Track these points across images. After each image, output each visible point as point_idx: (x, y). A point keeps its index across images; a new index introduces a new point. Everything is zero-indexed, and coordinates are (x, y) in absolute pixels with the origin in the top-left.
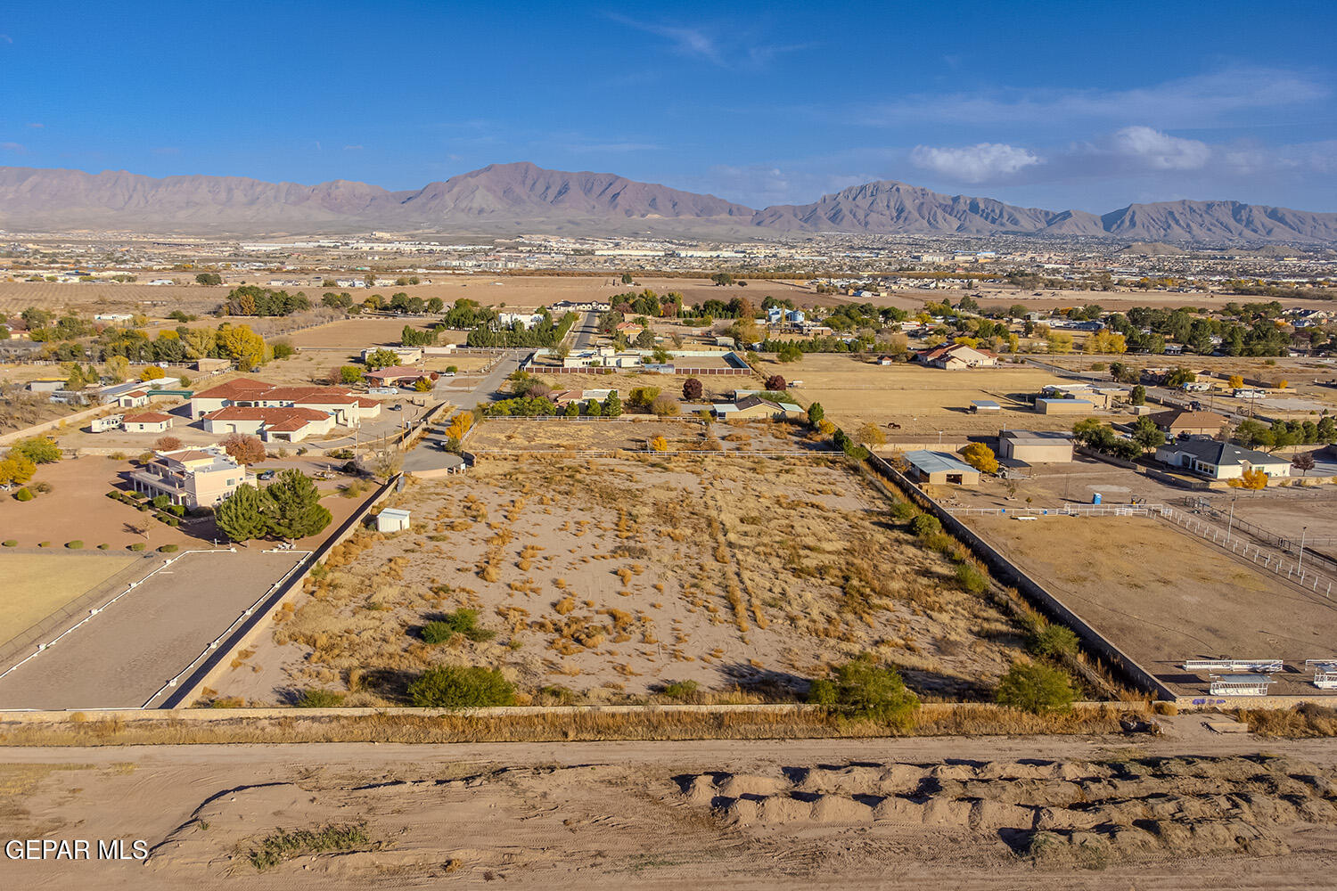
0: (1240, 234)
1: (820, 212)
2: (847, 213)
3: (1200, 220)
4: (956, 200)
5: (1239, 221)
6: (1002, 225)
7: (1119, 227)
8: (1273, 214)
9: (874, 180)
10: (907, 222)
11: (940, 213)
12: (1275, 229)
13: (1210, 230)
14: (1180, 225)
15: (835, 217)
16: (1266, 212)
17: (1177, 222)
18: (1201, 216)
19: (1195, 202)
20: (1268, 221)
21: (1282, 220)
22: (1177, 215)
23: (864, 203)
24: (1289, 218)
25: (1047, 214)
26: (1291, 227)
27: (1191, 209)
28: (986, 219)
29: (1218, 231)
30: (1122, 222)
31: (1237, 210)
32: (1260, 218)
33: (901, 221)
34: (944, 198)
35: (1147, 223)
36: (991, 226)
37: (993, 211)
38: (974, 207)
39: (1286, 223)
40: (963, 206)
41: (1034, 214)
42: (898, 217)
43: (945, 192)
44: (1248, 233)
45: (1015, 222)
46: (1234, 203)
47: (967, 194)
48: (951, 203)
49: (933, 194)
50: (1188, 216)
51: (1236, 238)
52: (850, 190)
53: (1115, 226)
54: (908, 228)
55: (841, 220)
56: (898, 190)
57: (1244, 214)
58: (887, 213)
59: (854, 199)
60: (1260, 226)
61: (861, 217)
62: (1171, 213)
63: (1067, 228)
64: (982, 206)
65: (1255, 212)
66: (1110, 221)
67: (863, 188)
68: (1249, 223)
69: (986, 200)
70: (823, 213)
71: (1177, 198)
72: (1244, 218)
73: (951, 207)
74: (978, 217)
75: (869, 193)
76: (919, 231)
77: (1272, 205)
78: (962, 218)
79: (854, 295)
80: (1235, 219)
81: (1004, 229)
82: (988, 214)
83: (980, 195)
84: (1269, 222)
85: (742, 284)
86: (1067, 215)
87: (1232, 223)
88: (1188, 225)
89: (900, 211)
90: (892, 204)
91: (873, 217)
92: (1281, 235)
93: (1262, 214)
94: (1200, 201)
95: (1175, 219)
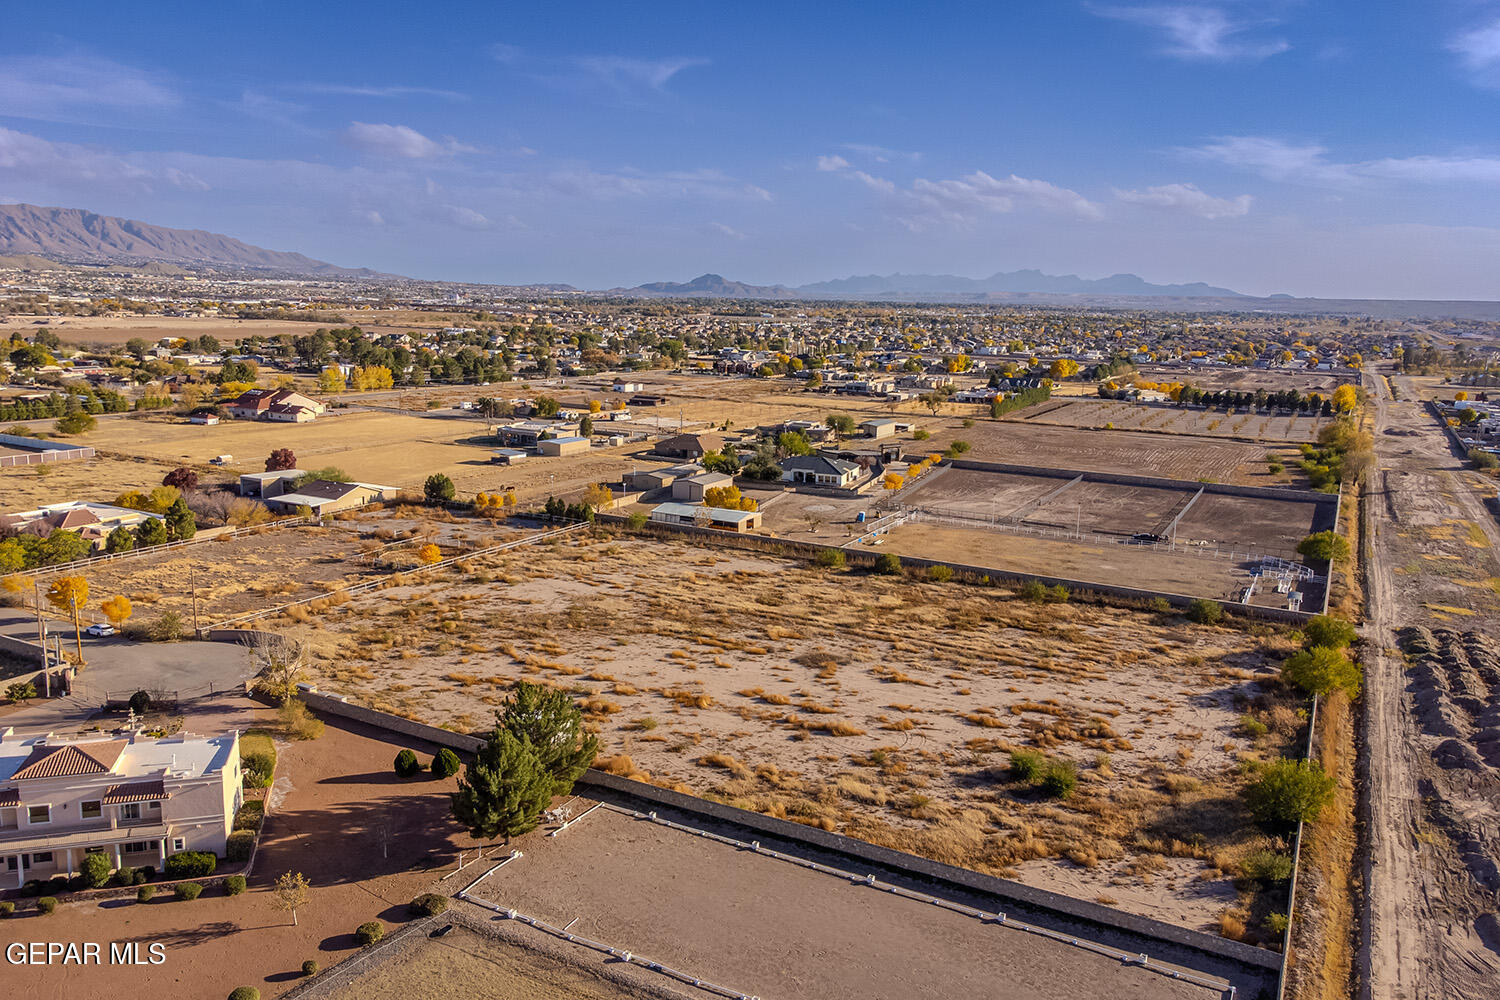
0: (98, 248)
3: (47, 229)
5: (93, 232)
8: (128, 227)
12: (136, 244)
13: (62, 241)
14: (25, 234)
16: (120, 224)
17: (20, 230)
18: (48, 224)
19: (37, 207)
20: (123, 234)
21: (138, 234)
22: (18, 222)
24: (146, 233)
26: (150, 242)
27: (33, 215)
31: (88, 220)
32: (116, 232)
39: (144, 239)
44: (105, 246)
46: (83, 213)
50: (32, 223)
57: (97, 224)
60: (118, 240)
62: (10, 219)
65: (109, 224)
68: (105, 236)
71: (16, 202)
72: (97, 229)
77: (126, 218)
80: (88, 230)
84: (126, 236)
87: (86, 235)
88: (35, 235)
92: (142, 250)
93: (117, 227)
94: (42, 206)
95: (17, 226)
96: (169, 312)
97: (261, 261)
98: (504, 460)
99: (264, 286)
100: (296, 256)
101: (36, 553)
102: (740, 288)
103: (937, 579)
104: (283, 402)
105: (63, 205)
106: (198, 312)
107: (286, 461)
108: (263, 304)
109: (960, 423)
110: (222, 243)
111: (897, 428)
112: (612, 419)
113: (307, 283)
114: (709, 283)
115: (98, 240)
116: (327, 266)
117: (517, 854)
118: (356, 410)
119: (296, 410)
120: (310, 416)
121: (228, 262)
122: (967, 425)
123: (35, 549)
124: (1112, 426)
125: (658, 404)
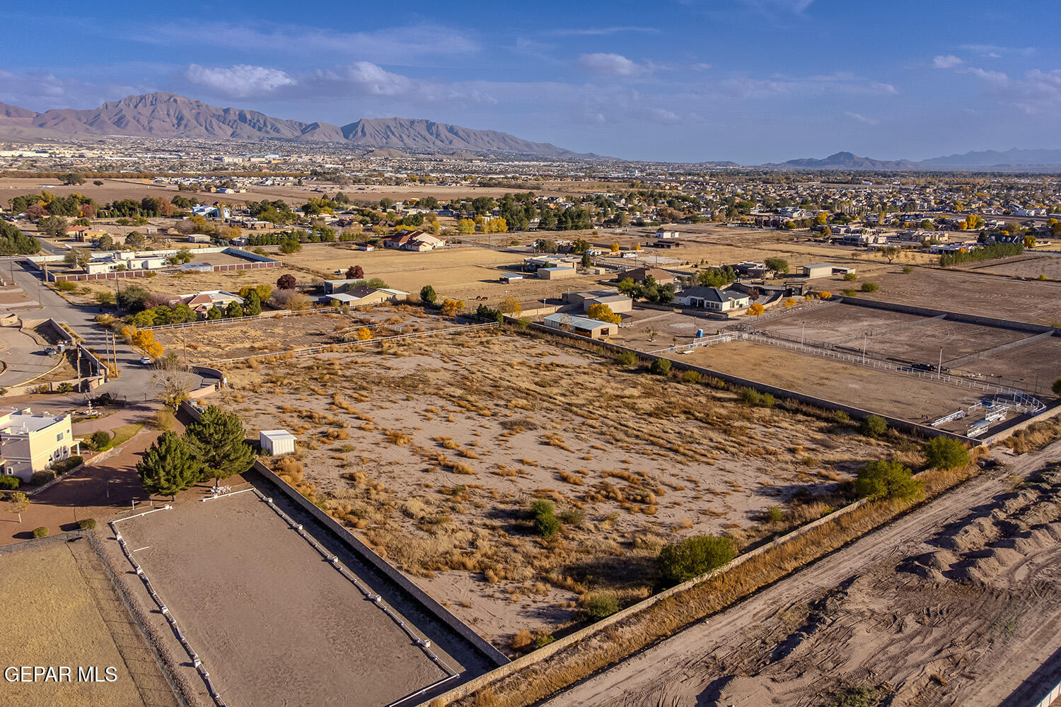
0: (433, 143)
1: (104, 117)
2: (131, 119)
3: (407, 132)
4: (226, 111)
5: (432, 134)
6: (267, 132)
7: (354, 136)
8: (451, 130)
9: (152, 91)
10: (187, 129)
11: (215, 122)
12: (454, 141)
13: (415, 140)
14: (395, 136)
15: (120, 122)
16: (446, 128)
17: (393, 133)
18: (408, 129)
19: (402, 119)
20: (447, 134)
21: (456, 134)
22: (392, 128)
23: (145, 111)
24: (461, 133)
25: (301, 124)
26: (463, 139)
27: (400, 124)
28: (254, 127)
29: (422, 142)
30: (356, 132)
31: (430, 126)
32: (444, 133)
33: (182, 127)
34: (216, 109)
35: (373, 134)
36: (259, 133)
37: (258, 121)
38: (242, 117)
39: (460, 137)
40: (233, 116)
41: (291, 124)
42: (179, 124)
43: (218, 105)
44: (438, 143)
45: (277, 130)
46: (427, 121)
47: (236, 107)
48: (223, 113)
49: (207, 106)
50: (400, 129)
51: (432, 146)
52: (130, 98)
53: (351, 135)
54: (189, 133)
55: (126, 125)
56: (175, 101)
57: (434, 129)
58: (168, 120)
59: (136, 107)
60: (445, 138)
61: (144, 121)
62: (388, 127)
63: (317, 136)
64: (249, 117)
65: (440, 128)
66: (348, 131)
67: (142, 98)
68: (438, 136)
69: (252, 113)
70: (107, 119)
71: (390, 116)
72: (434, 132)
73: (224, 116)
74: (247, 125)
75: (148, 102)
76: (199, 136)
77: (450, 124)
78: (234, 127)
79: (217, 192)
80: (429, 132)
81: (270, 136)
82: (255, 124)
83: (247, 108)
84: (450, 136)
85: (97, 183)
86: (315, 126)
87: (428, 136)
88: (401, 136)
89: (180, 119)
90: (172, 113)
91: (155, 124)
92: (458, 144)
93: (445, 131)
94: (405, 118)
95: (391, 131)
96: (442, 183)
97: (527, 149)
98: (506, 280)
99: (518, 166)
100: (548, 146)
101: (163, 317)
102: (868, 162)
103: (689, 381)
104: (415, 239)
105: (417, 118)
106: (457, 183)
107: (356, 273)
108: (506, 178)
109: (900, 269)
110: (503, 138)
111: (834, 271)
112: (622, 257)
113: (545, 163)
114: (842, 159)
115: (433, 138)
116: (567, 152)
117: (167, 507)
118: (465, 245)
119: (421, 243)
120: (429, 248)
121: (506, 150)
122: (906, 271)
123: (163, 315)
124: (1045, 277)
125: (673, 247)
